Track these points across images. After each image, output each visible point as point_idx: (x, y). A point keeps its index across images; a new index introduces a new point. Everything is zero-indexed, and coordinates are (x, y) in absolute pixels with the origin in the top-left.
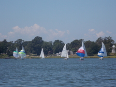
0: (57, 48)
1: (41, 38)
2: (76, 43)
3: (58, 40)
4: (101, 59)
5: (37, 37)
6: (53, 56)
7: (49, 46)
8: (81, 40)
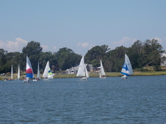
0: (66, 61)
1: (39, 44)
2: (97, 51)
3: (65, 49)
4: (123, 78)
5: (32, 42)
6: (60, 75)
7: (52, 58)
8: (104, 46)
